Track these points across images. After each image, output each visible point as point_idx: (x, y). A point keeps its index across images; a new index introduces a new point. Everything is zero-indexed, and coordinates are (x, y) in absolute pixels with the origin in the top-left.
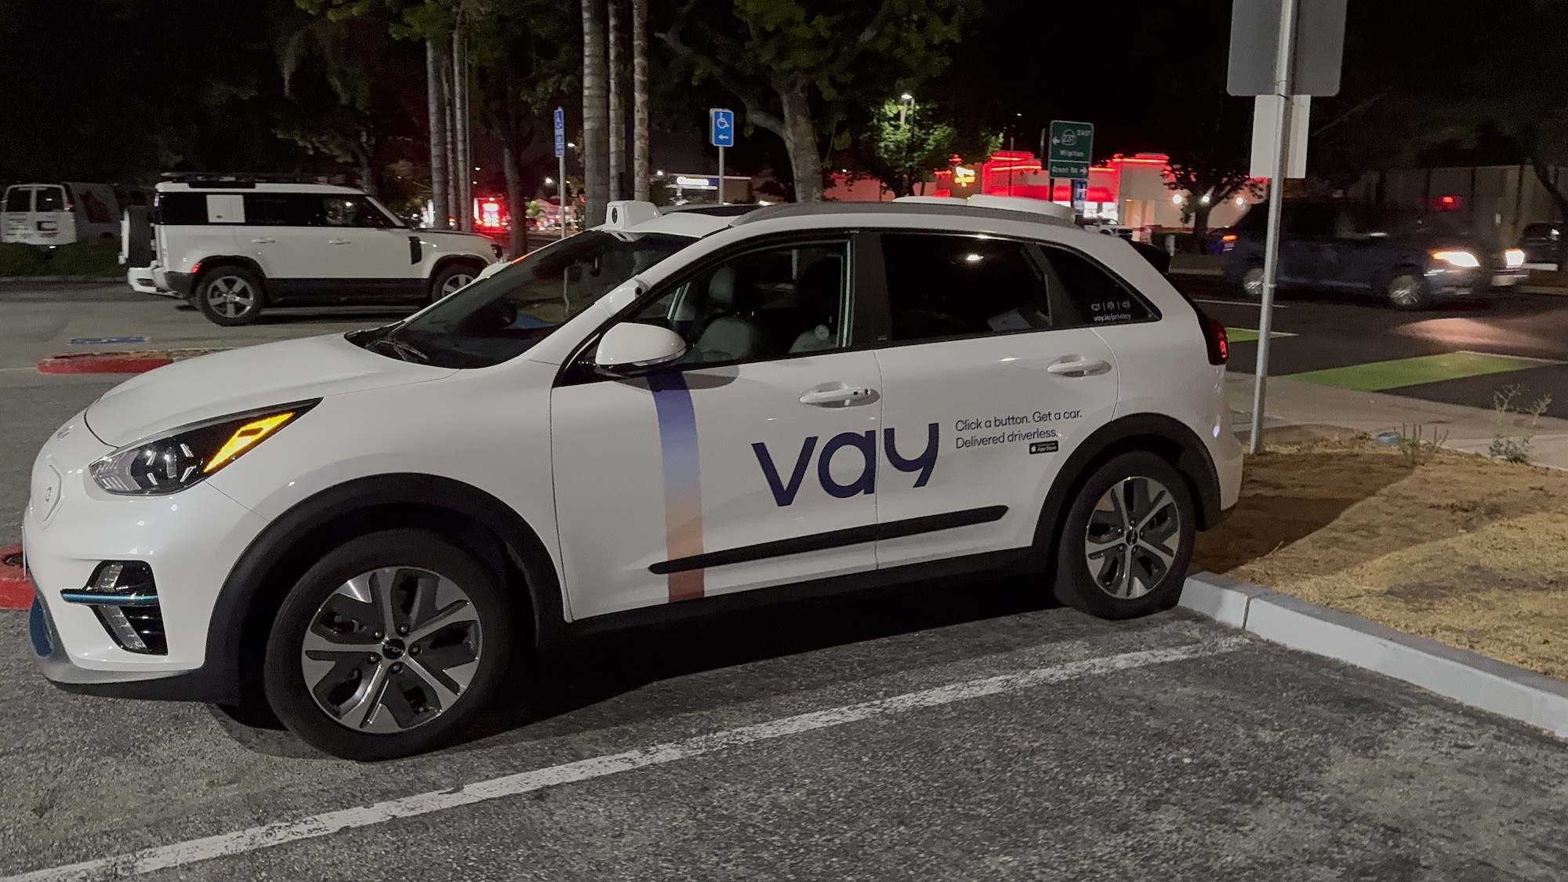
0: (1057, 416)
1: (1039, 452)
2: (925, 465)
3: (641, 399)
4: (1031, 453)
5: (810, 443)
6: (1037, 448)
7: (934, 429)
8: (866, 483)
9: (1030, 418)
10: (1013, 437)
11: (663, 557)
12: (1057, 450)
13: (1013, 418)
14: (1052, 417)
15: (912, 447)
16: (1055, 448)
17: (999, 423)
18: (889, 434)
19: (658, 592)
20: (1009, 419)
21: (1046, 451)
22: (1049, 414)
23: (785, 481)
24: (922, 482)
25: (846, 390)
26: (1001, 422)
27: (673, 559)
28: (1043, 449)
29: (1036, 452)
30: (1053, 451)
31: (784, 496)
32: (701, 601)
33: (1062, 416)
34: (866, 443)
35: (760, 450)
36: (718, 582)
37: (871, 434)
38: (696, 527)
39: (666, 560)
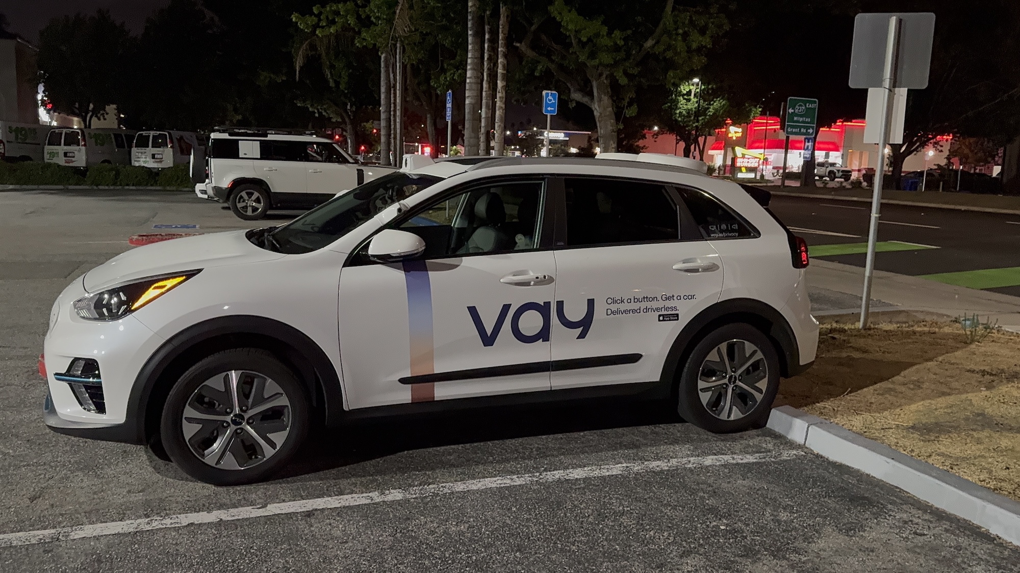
0: (679, 298)
1: (665, 320)
2: (585, 325)
3: (397, 276)
4: (659, 320)
5: (506, 308)
6: (663, 318)
7: (591, 303)
8: (544, 335)
9: (659, 298)
10: (647, 310)
11: (407, 374)
12: (678, 319)
13: (647, 298)
14: (675, 298)
15: (575, 313)
16: (676, 318)
17: (637, 300)
18: (560, 304)
19: (404, 396)
20: (644, 298)
21: (670, 320)
22: (673, 296)
23: (489, 331)
24: (582, 336)
25: (532, 275)
26: (638, 300)
27: (413, 375)
28: (668, 319)
29: (663, 320)
30: (675, 320)
31: (488, 340)
32: (432, 402)
33: (682, 297)
34: (544, 309)
35: (473, 311)
36: (443, 392)
37: (547, 304)
38: (430, 357)
39: (410, 376)
